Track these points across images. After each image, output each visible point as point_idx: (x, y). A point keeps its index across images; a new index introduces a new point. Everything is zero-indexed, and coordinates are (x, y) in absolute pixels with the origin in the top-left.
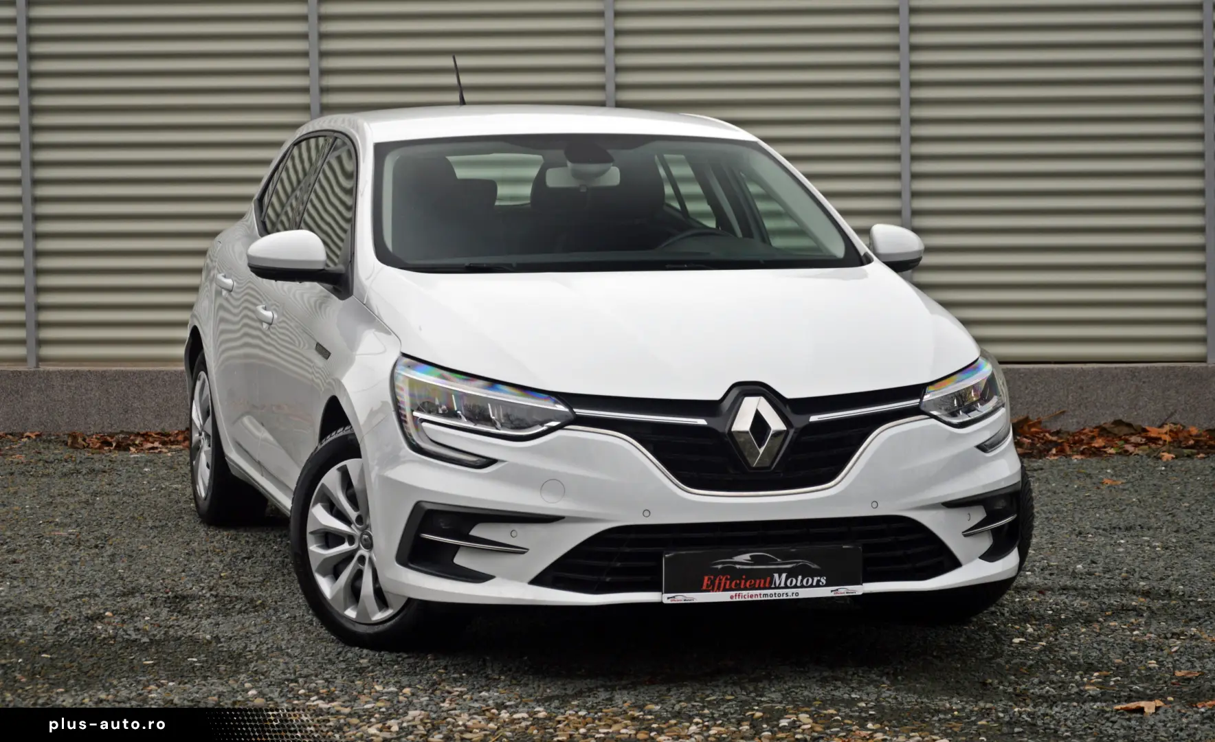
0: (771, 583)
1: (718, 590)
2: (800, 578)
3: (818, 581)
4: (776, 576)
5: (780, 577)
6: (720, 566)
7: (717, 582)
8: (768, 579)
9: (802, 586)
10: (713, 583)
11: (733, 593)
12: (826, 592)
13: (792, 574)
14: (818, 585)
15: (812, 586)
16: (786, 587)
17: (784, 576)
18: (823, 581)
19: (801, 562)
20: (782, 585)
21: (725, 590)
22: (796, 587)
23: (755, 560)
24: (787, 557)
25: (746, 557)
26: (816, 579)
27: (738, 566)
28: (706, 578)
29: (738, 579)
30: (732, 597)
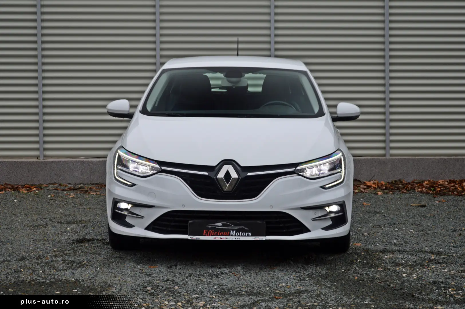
0: (229, 234)
1: (209, 235)
2: (241, 233)
3: (248, 234)
4: (232, 231)
5: (233, 232)
6: (210, 227)
7: (209, 232)
8: (228, 233)
9: (242, 236)
10: (207, 233)
11: (215, 237)
12: (251, 238)
13: (238, 231)
14: (248, 236)
15: (245, 236)
16: (235, 236)
17: (235, 231)
18: (250, 234)
19: (241, 227)
20: (234, 235)
21: (212, 235)
22: (239, 236)
23: (223, 225)
24: (235, 225)
25: (220, 224)
26: (247, 233)
27: (217, 227)
28: (205, 231)
29: (217, 232)
30: (214, 238)
